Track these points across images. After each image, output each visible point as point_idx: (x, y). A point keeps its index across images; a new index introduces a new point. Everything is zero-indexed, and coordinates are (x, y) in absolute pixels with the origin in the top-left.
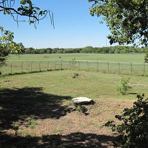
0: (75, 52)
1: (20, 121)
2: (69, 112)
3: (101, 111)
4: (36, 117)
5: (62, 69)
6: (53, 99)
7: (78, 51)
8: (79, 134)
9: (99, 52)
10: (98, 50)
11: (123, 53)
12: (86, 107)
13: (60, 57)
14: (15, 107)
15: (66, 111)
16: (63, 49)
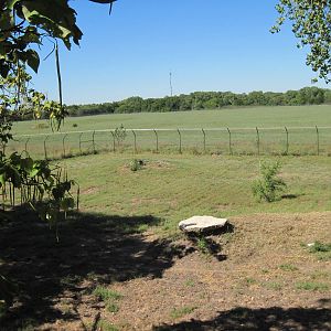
0: (104, 112)
1: (68, 293)
2: (181, 257)
3: (253, 246)
4: (104, 277)
5: (96, 153)
6: (113, 226)
7: (110, 109)
8: (245, 314)
9: (157, 109)
10: (154, 105)
11: (209, 107)
12: (218, 239)
13: (75, 126)
14: (34, 257)
15: (170, 255)
16: (76, 107)
